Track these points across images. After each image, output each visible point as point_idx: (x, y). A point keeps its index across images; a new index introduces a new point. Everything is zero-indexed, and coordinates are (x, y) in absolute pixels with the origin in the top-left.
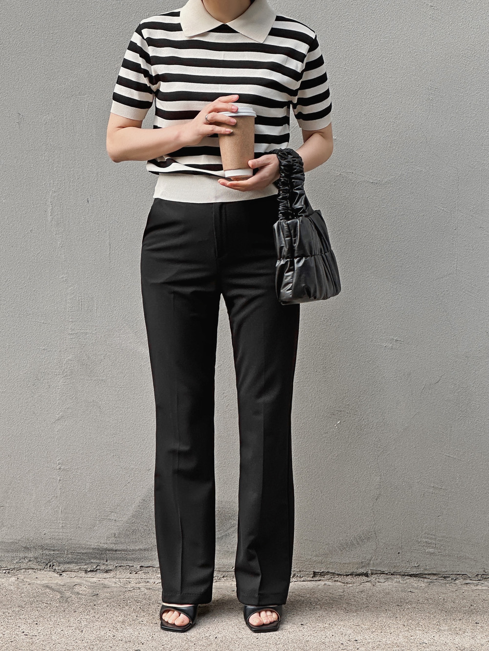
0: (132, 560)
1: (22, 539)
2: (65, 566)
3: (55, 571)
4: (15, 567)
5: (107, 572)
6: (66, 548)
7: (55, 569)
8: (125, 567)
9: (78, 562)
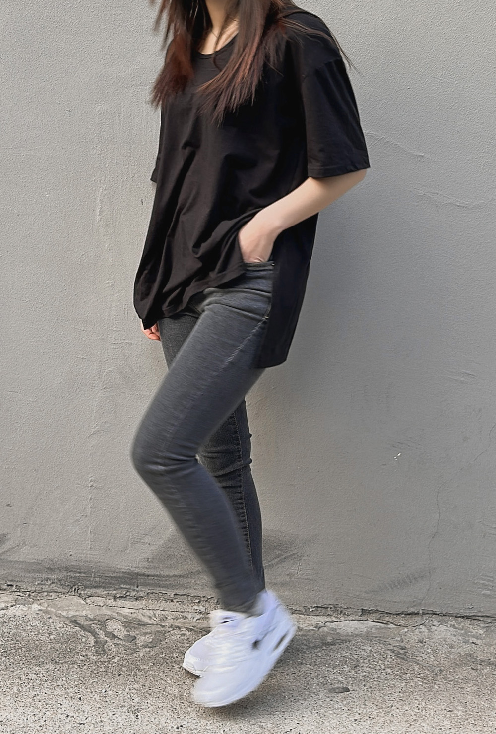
0: (164, 587)
1: (46, 560)
2: (92, 590)
3: (80, 595)
4: (37, 589)
5: (137, 599)
6: (94, 571)
7: (81, 594)
8: (157, 595)
9: (106, 586)
